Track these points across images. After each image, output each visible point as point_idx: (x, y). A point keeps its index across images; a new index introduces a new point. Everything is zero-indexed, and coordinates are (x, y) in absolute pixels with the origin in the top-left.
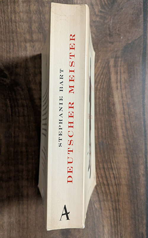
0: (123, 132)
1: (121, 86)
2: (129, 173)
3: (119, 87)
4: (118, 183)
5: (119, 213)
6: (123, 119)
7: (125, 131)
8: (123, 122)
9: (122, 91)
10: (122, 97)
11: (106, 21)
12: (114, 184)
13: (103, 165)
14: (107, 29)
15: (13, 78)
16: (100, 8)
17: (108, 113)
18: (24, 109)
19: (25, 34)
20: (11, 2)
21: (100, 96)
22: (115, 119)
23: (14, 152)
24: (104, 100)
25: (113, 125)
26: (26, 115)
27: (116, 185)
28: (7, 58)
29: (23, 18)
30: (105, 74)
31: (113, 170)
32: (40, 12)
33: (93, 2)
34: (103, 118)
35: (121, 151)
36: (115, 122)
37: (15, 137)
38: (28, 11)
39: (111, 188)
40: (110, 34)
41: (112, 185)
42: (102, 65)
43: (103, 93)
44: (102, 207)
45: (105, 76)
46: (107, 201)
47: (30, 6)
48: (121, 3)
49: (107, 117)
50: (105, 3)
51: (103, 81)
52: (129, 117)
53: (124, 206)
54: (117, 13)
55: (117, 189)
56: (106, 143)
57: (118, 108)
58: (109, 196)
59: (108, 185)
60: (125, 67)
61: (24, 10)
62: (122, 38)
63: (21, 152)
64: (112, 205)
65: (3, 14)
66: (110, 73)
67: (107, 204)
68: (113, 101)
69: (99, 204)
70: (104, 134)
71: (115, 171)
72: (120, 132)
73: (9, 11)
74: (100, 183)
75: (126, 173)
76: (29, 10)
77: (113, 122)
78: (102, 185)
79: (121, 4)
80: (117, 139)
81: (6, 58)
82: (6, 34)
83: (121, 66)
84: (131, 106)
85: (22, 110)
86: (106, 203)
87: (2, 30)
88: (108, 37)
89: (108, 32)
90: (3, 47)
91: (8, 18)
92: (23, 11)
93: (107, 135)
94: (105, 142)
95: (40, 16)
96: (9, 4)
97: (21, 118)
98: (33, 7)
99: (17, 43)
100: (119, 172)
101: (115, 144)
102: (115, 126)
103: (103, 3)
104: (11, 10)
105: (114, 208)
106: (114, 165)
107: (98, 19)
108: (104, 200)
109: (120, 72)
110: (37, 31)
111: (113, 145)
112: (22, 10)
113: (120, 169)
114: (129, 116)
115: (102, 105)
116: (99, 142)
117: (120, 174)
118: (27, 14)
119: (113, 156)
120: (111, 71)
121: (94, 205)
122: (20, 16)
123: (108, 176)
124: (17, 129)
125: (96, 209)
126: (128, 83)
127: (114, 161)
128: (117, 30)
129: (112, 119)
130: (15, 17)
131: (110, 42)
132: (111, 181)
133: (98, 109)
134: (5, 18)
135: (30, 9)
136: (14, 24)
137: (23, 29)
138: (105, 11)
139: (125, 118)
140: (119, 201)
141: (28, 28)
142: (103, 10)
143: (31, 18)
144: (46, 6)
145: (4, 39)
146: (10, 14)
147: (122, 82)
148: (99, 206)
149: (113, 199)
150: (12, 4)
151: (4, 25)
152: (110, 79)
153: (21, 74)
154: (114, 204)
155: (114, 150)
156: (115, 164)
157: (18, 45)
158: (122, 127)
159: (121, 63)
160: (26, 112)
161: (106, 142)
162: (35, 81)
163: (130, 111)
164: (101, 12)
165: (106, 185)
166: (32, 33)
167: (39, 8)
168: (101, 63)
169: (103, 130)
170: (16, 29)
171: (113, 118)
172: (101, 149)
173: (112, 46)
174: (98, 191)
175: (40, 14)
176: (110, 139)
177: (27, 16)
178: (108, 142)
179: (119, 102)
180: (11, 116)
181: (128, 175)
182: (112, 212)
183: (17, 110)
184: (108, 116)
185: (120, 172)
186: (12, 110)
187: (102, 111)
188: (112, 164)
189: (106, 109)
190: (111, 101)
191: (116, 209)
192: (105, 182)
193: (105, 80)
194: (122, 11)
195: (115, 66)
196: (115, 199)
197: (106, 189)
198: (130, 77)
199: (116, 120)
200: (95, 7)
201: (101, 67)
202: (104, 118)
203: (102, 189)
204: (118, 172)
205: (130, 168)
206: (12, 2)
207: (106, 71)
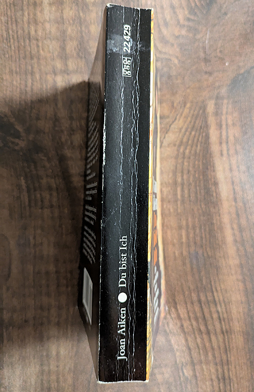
0: (234, 235)
1: (228, 150)
2: (246, 310)
3: (225, 152)
4: (226, 329)
5: (230, 385)
6: (233, 210)
7: (237, 233)
8: (234, 216)
9: (230, 160)
10: (231, 170)
11: (198, 36)
12: (218, 330)
13: (198, 296)
14: (201, 50)
15: (31, 137)
16: (186, 12)
17: (205, 199)
18: (51, 195)
19: (53, 59)
20: (28, 5)
21: (191, 169)
22: (219, 210)
23: (34, 272)
24: (197, 175)
25: (215, 222)
26: (54, 204)
27: (223, 333)
28: (20, 102)
29: (50, 32)
30: (199, 128)
31: (216, 305)
32: (80, 20)
33: (174, 3)
34: (196, 208)
35: (231, 269)
36: (219, 216)
37: (35, 245)
38: (59, 19)
39: (213, 338)
40: (205, 58)
41: (216, 334)
42: (192, 112)
43: (195, 162)
44: (198, 374)
45: (198, 131)
46: (207, 363)
47: (62, 11)
48: (224, 3)
49: (203, 206)
50: (196, 5)
51: (195, 141)
52: (245, 207)
53: (238, 372)
54: (216, 22)
55: (224, 340)
56: (203, 255)
57: (224, 190)
58: (210, 354)
59: (208, 333)
60: (236, 114)
61: (52, 17)
62: (226, 64)
63: (47, 273)
64: (217, 370)
65: (14, 25)
66: (207, 125)
67: (207, 369)
68: (215, 177)
69: (192, 370)
70: (198, 238)
71: (221, 306)
72: (229, 235)
73: (25, 20)
74: (193, 329)
75: (241, 310)
76: (61, 18)
77: (214, 215)
78: (196, 333)
79: (225, 6)
80: (224, 246)
81: (18, 103)
82: (19, 60)
83: (227, 113)
84: (247, 186)
85: (48, 197)
86: (204, 367)
87: (13, 53)
88: (203, 64)
89: (202, 55)
90: (15, 83)
91: (24, 32)
92: (50, 19)
93: (204, 240)
94: (200, 252)
95: (81, 28)
96: (25, 8)
97: (46, 210)
98: (69, 12)
99: (40, 76)
100: (228, 309)
101: (220, 257)
102: (219, 223)
103: (193, 5)
104: (29, 18)
105: (220, 376)
106: (218, 296)
107: (184, 32)
108: (201, 362)
109: (227, 125)
110: (75, 54)
111: (216, 259)
112: (48, 19)
113: (229, 303)
114: (245, 204)
115: (193, 184)
116: (189, 253)
117: (231, 312)
118: (56, 25)
119: (217, 279)
120: (209, 122)
121: (183, 372)
122: (44, 29)
123: (207, 315)
124: (39, 231)
125: (187, 379)
126: (241, 145)
127: (219, 289)
128: (218, 51)
129: (212, 210)
130: (36, 31)
131: (206, 73)
132: (214, 326)
133: (186, 191)
134: (19, 33)
135: (63, 16)
136: (35, 42)
137: (50, 52)
138: (196, 19)
139: (236, 207)
140: (229, 362)
141: (58, 50)
142: (192, 17)
143: (64, 32)
144: (92, 11)
145: (16, 70)
146: (26, 26)
147: (229, 143)
148: (191, 373)
149: (218, 360)
150: (31, 8)
151: (16, 44)
152: (207, 137)
153: (47, 130)
154: (220, 370)
155: (218, 268)
156: (220, 294)
157: (41, 78)
158: (231, 224)
159: (227, 108)
160: (55, 200)
161: (203, 253)
162: (72, 143)
163: (245, 195)
164: (189, 20)
165: (203, 334)
166: (66, 59)
167: (79, 15)
168: (190, 108)
169: (198, 231)
170: (38, 51)
171: (214, 208)
172: (194, 266)
173: (211, 79)
174: (190, 344)
175: (81, 25)
176: (210, 248)
177: (58, 28)
178: (207, 254)
179: (226, 178)
180: (28, 208)
181: (244, 314)
182: (215, 383)
183: (39, 195)
184: (205, 205)
185: (230, 309)
186: (29, 197)
187: (194, 195)
188: (215, 294)
189: (202, 191)
190: (210, 177)
191: (224, 379)
192: (203, 328)
193: (198, 139)
194: (227, 18)
195: (217, 114)
196: (222, 360)
197: (204, 340)
198: (245, 133)
199: (221, 212)
200: (178, 11)
201: (191, 115)
202: (198, 209)
203: (196, 341)
204: (226, 309)
205: (248, 301)
206: (31, 4)
207: (201, 122)
